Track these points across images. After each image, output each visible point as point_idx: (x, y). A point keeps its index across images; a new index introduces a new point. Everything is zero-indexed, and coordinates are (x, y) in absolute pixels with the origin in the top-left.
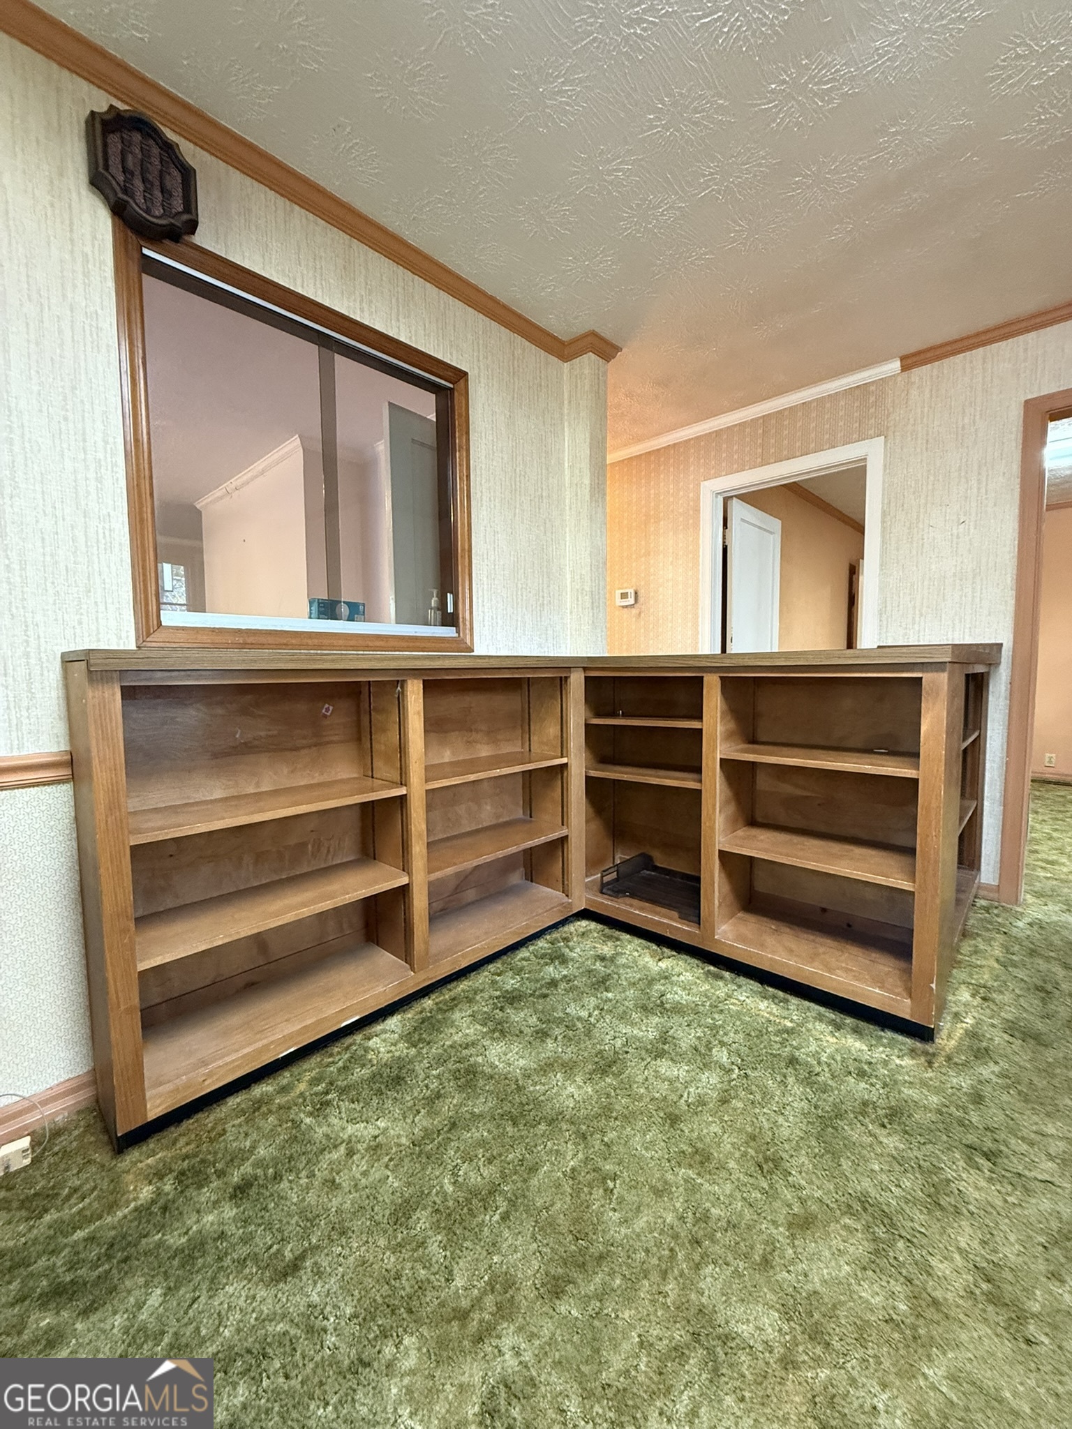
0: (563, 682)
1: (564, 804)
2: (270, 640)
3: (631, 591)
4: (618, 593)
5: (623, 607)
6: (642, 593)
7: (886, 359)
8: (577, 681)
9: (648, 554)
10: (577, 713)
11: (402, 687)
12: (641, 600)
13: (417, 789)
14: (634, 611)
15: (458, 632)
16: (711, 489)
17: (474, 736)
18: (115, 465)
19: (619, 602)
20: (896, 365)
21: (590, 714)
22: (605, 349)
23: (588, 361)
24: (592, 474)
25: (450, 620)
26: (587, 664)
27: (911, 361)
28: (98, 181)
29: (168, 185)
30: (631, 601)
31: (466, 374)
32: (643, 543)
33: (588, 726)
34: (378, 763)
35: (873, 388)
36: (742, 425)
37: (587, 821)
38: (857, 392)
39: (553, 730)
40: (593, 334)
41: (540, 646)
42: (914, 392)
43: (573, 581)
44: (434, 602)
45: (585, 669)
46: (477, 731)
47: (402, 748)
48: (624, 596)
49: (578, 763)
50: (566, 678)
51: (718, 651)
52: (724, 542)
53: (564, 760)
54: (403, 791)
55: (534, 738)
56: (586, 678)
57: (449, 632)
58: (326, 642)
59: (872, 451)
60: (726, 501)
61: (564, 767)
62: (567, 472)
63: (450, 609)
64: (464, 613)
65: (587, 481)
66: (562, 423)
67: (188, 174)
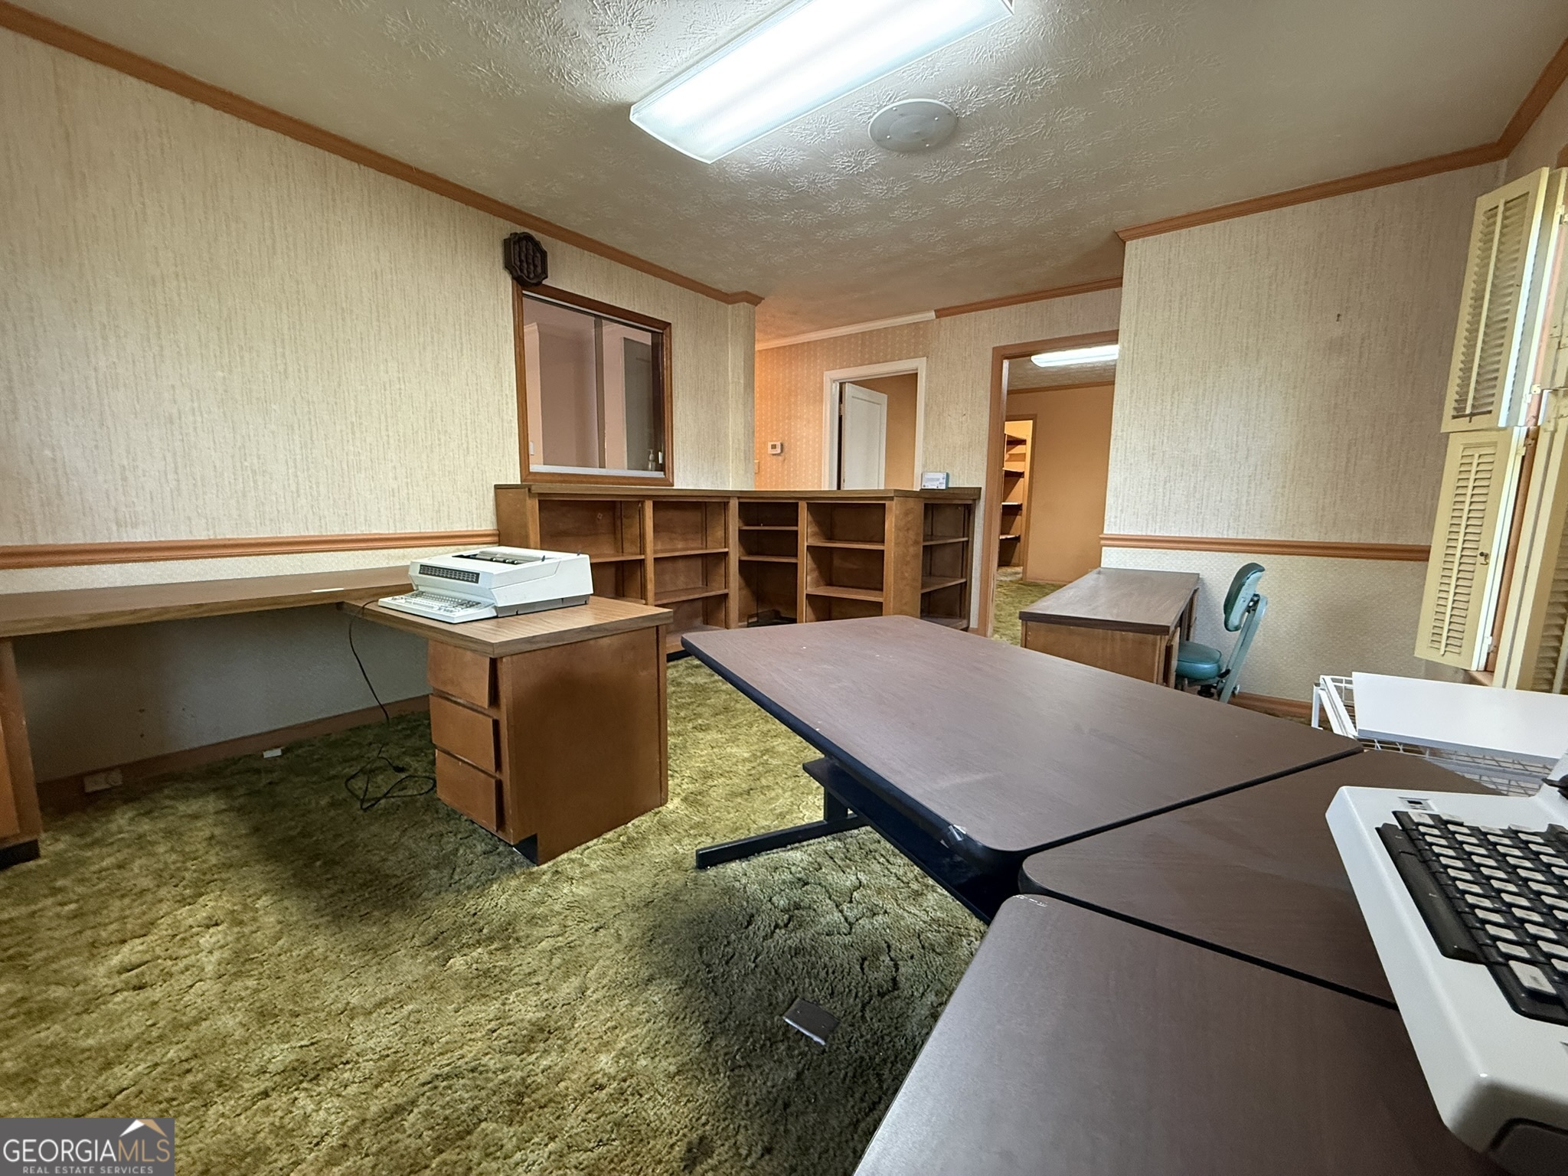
0: (726, 504)
1: (726, 575)
2: (572, 479)
3: (778, 444)
4: (770, 444)
5: (773, 455)
6: (786, 445)
7: (928, 310)
8: (734, 505)
9: (789, 418)
10: (734, 524)
11: (642, 504)
12: (786, 450)
13: (650, 557)
14: (780, 458)
15: (665, 474)
16: (831, 378)
17: (674, 535)
18: (513, 396)
19: (770, 451)
20: (933, 314)
21: (741, 524)
22: (754, 300)
23: (743, 307)
24: (745, 377)
25: (661, 468)
26: (740, 495)
27: (941, 313)
28: (509, 266)
29: (536, 262)
30: (778, 450)
31: (670, 324)
32: (787, 410)
33: (740, 531)
34: (626, 545)
35: (921, 326)
36: (850, 336)
37: (740, 589)
38: (913, 327)
39: (720, 533)
40: (747, 293)
41: (712, 483)
42: (942, 333)
43: (733, 442)
44: (651, 457)
45: (739, 498)
46: (675, 533)
47: (642, 536)
48: (774, 447)
49: (735, 553)
50: (728, 502)
51: (835, 488)
52: (840, 413)
53: (726, 550)
54: (643, 557)
55: (709, 538)
56: (740, 503)
57: (660, 475)
58: (599, 480)
59: (920, 365)
60: (841, 384)
61: (727, 553)
62: (730, 374)
63: (660, 462)
64: (668, 464)
65: (742, 381)
66: (727, 342)
67: (544, 254)
